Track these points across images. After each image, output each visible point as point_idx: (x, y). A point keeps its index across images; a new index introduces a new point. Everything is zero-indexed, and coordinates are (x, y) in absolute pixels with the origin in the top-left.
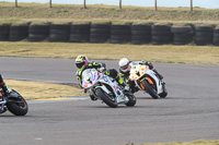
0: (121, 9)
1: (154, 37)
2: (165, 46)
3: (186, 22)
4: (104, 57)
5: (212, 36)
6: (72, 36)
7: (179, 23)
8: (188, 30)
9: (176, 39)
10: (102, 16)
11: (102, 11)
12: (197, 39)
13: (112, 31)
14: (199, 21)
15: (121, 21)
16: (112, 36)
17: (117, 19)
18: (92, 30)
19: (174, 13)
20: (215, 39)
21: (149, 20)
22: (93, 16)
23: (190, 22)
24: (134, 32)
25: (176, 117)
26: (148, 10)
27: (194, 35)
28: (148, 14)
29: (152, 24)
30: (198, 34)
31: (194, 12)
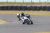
0: (15, 3)
1: (23, 9)
2: (25, 11)
3: (30, 5)
4: (12, 13)
5: (36, 9)
6: (4, 9)
7: (28, 6)
8: (31, 7)
9: (28, 9)
10: (11, 4)
11: (11, 3)
12: (33, 9)
13: (13, 8)
14: (33, 5)
15: (15, 5)
16: (13, 9)
17: (14, 5)
18: (9, 7)
19: (27, 3)
20: (37, 9)
21: (22, 5)
22: (9, 4)
23: (31, 5)
24: (18, 8)
25: (28, 27)
26: (21, 3)
27: (32, 8)
28: (22, 4)
29: (22, 6)
30: (33, 8)
31: (32, 3)
